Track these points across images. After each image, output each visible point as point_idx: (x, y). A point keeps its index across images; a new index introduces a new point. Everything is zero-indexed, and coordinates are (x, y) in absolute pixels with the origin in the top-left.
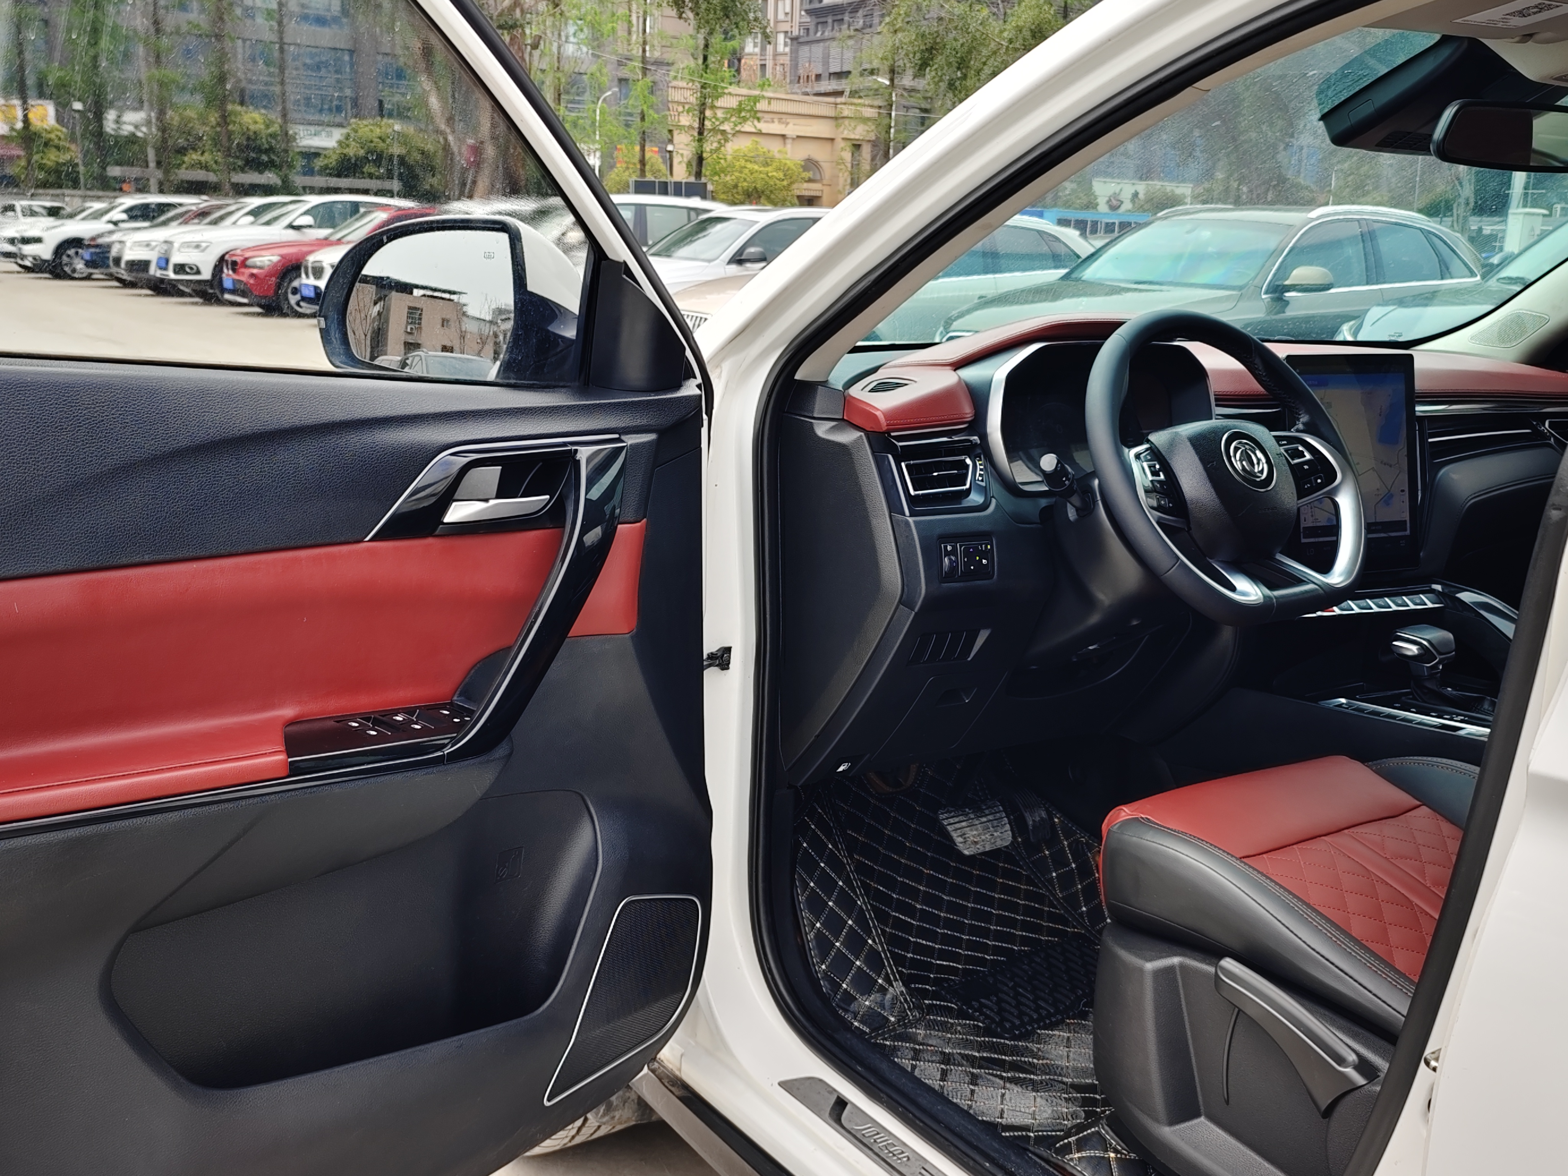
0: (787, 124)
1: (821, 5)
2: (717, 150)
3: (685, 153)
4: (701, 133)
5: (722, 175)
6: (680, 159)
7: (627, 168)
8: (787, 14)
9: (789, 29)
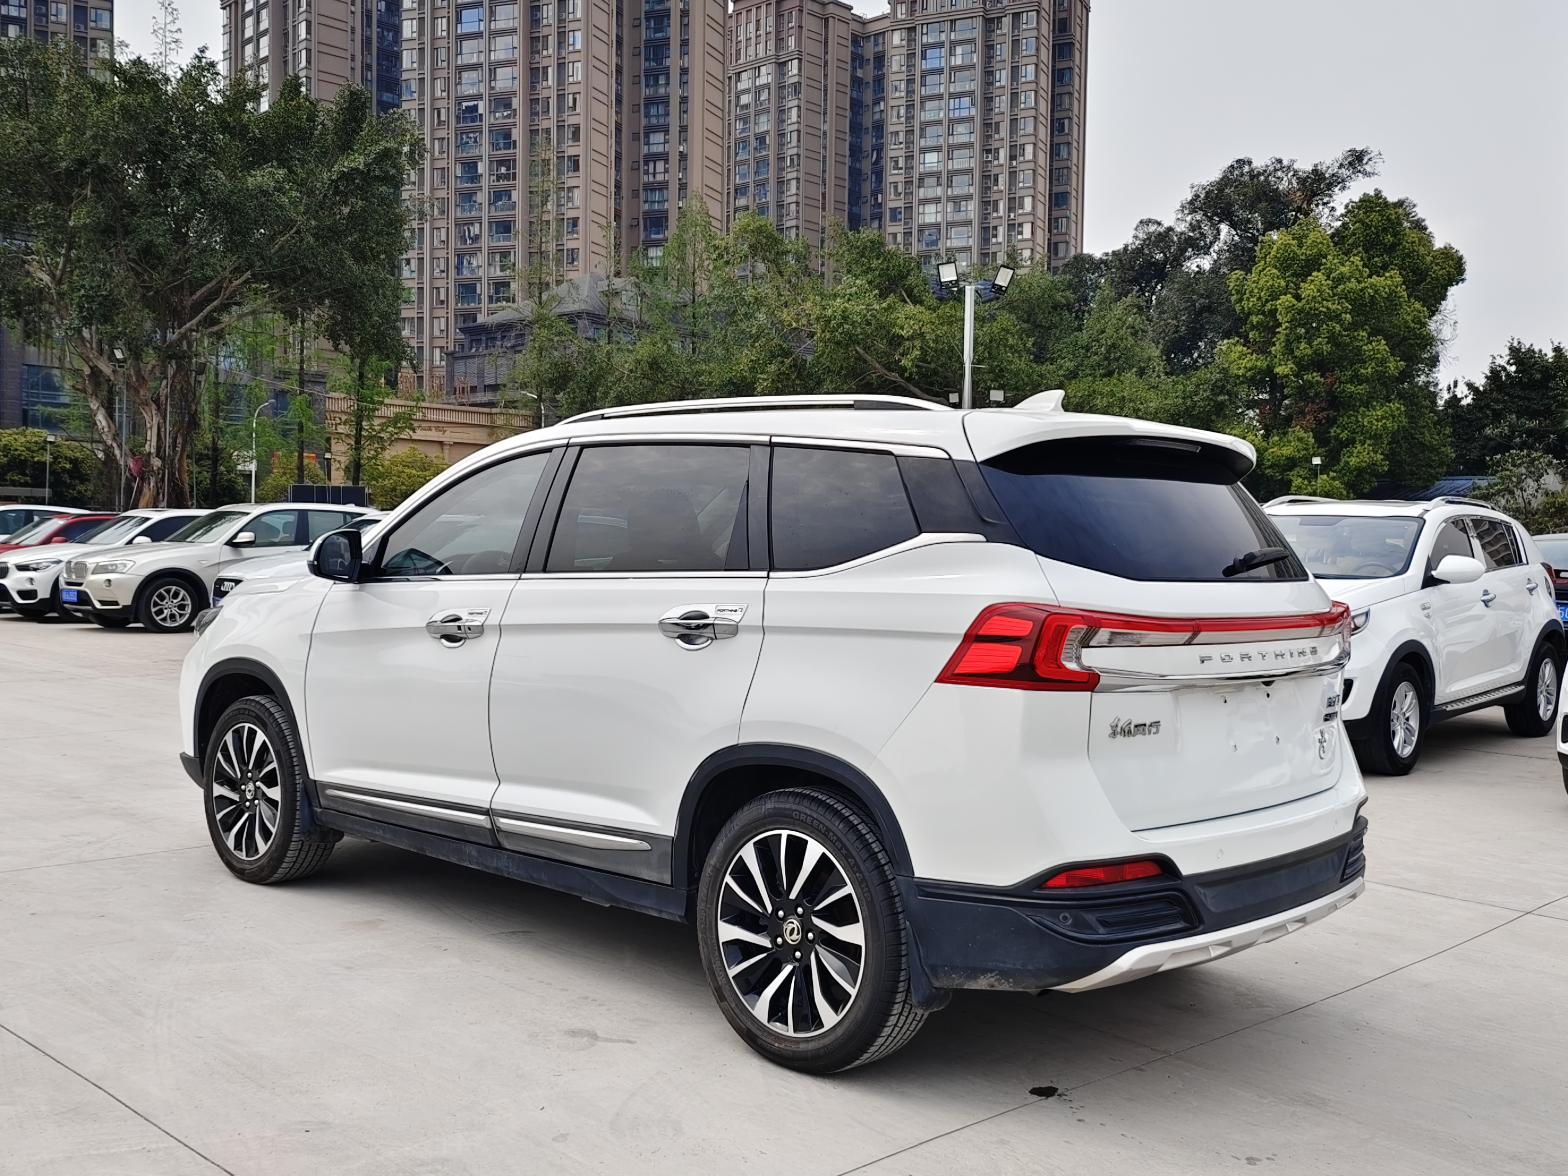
0: (445, 431)
1: (475, 324)
2: (375, 457)
3: (343, 459)
4: (358, 442)
5: (380, 480)
6: (338, 466)
7: (285, 474)
8: (442, 331)
9: (445, 345)
